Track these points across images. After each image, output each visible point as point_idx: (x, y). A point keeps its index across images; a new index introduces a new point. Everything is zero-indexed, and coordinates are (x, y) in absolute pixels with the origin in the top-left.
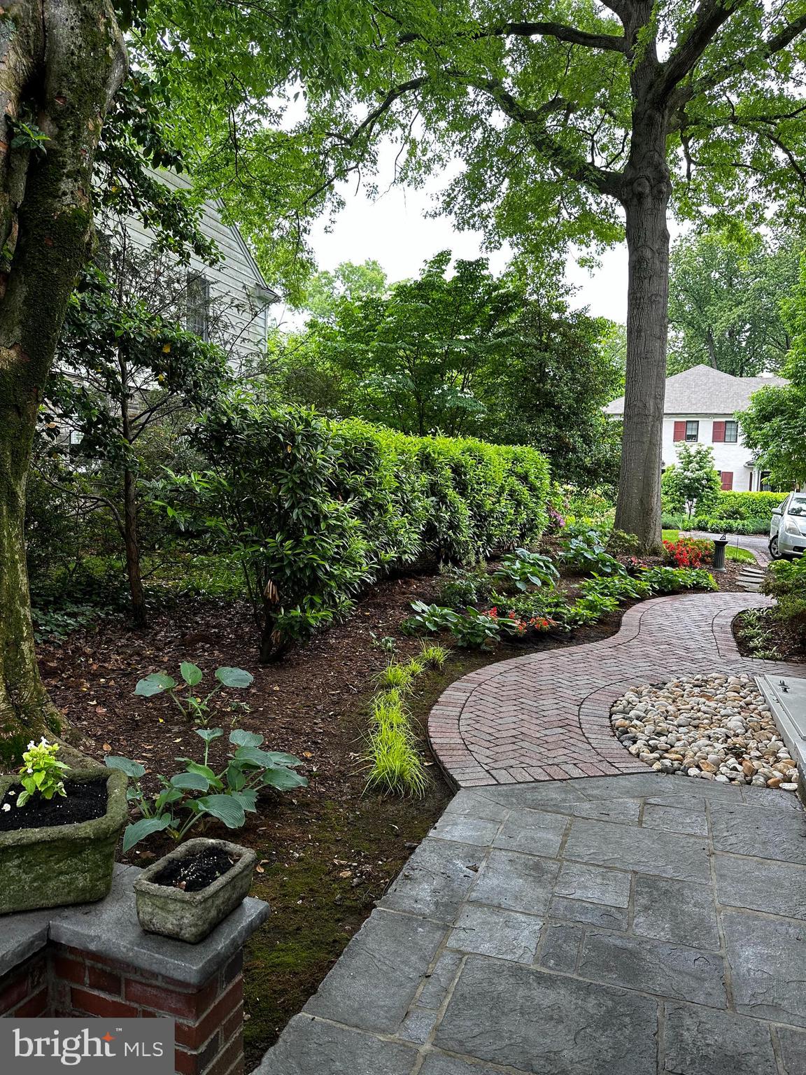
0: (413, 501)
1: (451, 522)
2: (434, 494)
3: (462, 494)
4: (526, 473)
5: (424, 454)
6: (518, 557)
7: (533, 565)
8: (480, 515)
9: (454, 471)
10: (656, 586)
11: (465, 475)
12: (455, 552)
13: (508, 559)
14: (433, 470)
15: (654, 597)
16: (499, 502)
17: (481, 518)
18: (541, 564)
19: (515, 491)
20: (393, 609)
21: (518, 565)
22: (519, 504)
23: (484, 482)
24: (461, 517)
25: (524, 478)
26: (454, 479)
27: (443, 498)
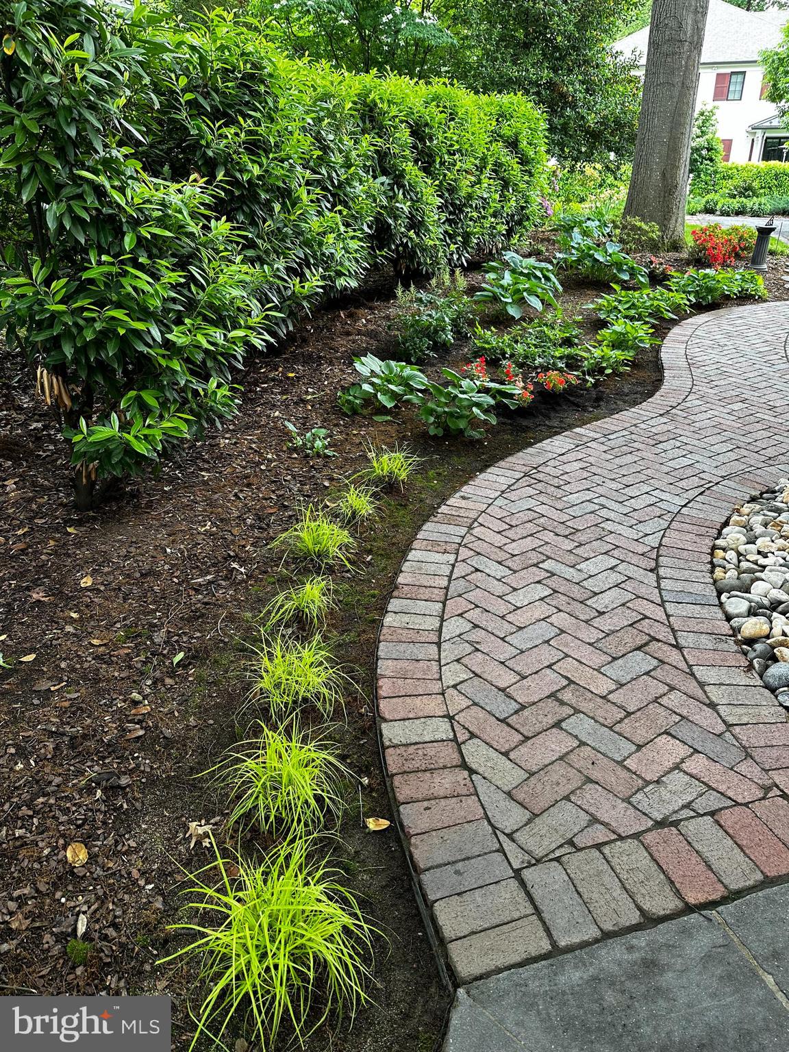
0: (348, 182)
1: (412, 217)
2: (385, 172)
3: (427, 170)
4: (517, 135)
5: (365, 104)
6: (506, 264)
7: (527, 276)
8: (453, 205)
9: (414, 133)
10: (692, 298)
11: (431, 139)
12: (419, 264)
13: (494, 269)
14: (381, 131)
15: (691, 315)
16: (479, 182)
17: (454, 208)
18: (539, 274)
19: (501, 165)
20: (331, 363)
21: (508, 278)
22: (506, 184)
23: (459, 151)
24: (427, 209)
25: (513, 144)
26: (415, 147)
27: (398, 179)
